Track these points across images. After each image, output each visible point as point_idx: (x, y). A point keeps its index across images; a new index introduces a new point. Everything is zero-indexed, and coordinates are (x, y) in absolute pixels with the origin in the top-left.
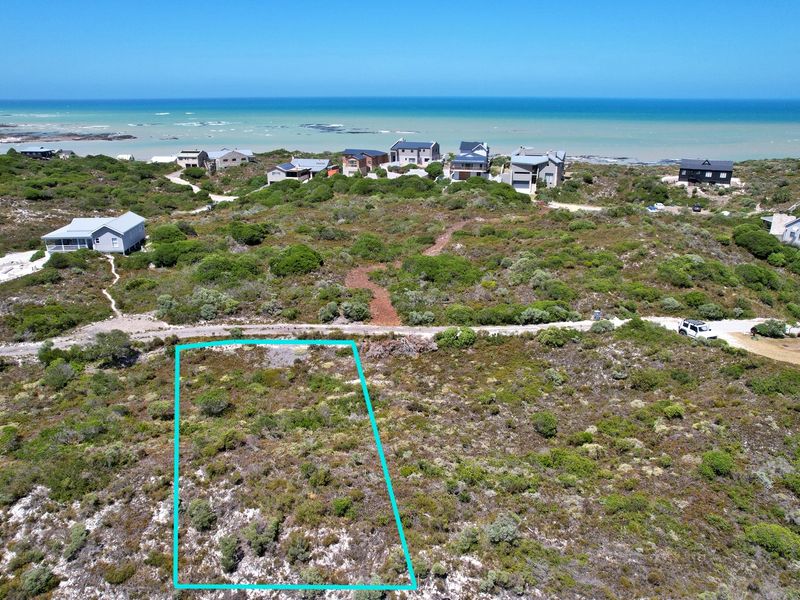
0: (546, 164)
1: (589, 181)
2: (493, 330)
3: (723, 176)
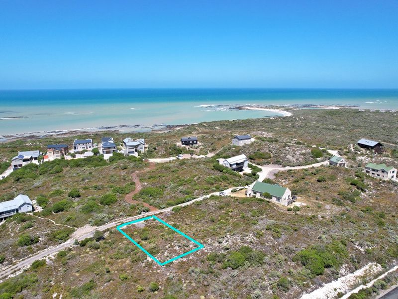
0: (140, 145)
1: (155, 149)
2: (183, 205)
3: (195, 142)
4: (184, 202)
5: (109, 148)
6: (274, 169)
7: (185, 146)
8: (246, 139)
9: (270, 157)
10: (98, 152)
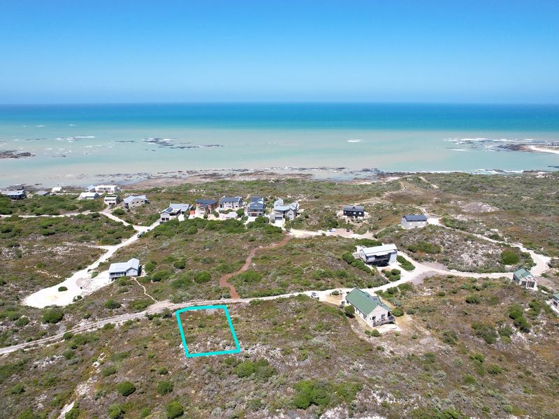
0: (289, 210)
1: (307, 217)
3: (360, 213)
4: (269, 295)
5: (255, 210)
7: (345, 217)
8: (419, 221)
9: (438, 252)
10: (243, 214)
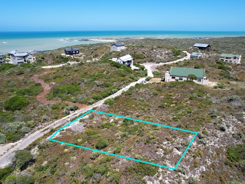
0: (28, 55)
1: (43, 59)
3: (77, 52)
4: (110, 94)
6: (152, 65)
7: (69, 55)
8: (122, 46)
9: (145, 57)
